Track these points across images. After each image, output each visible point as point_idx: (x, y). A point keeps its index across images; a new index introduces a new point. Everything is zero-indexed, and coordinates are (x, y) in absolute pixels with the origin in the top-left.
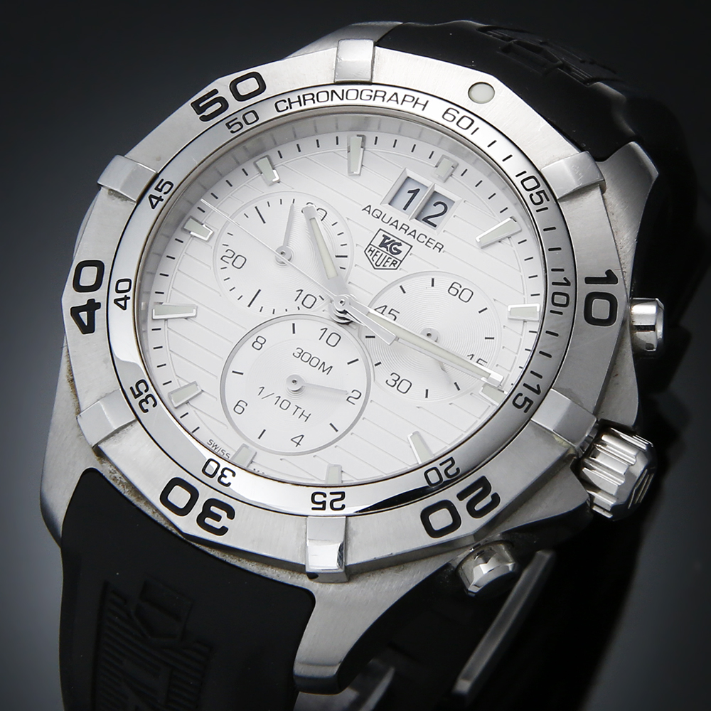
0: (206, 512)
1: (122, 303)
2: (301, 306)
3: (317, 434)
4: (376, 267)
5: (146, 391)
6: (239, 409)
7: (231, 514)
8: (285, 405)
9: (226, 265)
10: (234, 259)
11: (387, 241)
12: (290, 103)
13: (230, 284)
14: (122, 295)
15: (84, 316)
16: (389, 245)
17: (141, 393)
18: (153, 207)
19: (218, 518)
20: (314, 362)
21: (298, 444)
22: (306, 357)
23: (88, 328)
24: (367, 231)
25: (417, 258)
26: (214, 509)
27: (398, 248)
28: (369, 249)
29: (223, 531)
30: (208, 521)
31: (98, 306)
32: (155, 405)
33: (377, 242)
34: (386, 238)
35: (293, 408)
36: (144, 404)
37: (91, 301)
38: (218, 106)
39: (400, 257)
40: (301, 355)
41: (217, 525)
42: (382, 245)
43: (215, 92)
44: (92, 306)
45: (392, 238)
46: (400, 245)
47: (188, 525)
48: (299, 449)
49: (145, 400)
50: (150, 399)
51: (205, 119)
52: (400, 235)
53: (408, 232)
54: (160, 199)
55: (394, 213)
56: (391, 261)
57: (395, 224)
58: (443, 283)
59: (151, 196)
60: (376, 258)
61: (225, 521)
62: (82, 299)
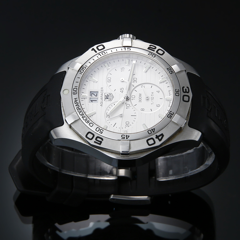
0: (186, 92)
1: (153, 130)
2: (130, 106)
3: (155, 89)
4: (113, 97)
5: (169, 115)
6: (159, 106)
7: (183, 87)
8: (153, 98)
9: (130, 125)
10: (127, 124)
11: (106, 98)
12: (90, 124)
13: (133, 122)
14: (152, 131)
15: (160, 138)
16: (107, 97)
17: (170, 116)
18: (129, 136)
19: (186, 89)
20: (140, 98)
21: (159, 91)
22: (140, 100)
23: (162, 135)
24: (107, 103)
25: (107, 91)
26: (185, 91)
27: (107, 95)
28: (110, 100)
29: (187, 87)
30: (187, 91)
31: (156, 136)
32: (171, 111)
33: (108, 100)
34: (106, 99)
35: (152, 96)
36: (172, 114)
37: (156, 138)
38: (98, 139)
39: (108, 94)
40: (140, 101)
41: (187, 89)
42: (108, 98)
43: (95, 142)
44: (157, 137)
45: (105, 98)
46: (106, 96)
47: (190, 94)
48: (160, 90)
49: (171, 114)
50: (170, 113)
51: (102, 140)
52: (103, 97)
53: (102, 95)
54: (126, 136)
55: (99, 100)
56: (110, 95)
57: (102, 99)
58: (109, 84)
59: (127, 139)
60: (111, 98)
61: (185, 88)
62: (157, 140)
